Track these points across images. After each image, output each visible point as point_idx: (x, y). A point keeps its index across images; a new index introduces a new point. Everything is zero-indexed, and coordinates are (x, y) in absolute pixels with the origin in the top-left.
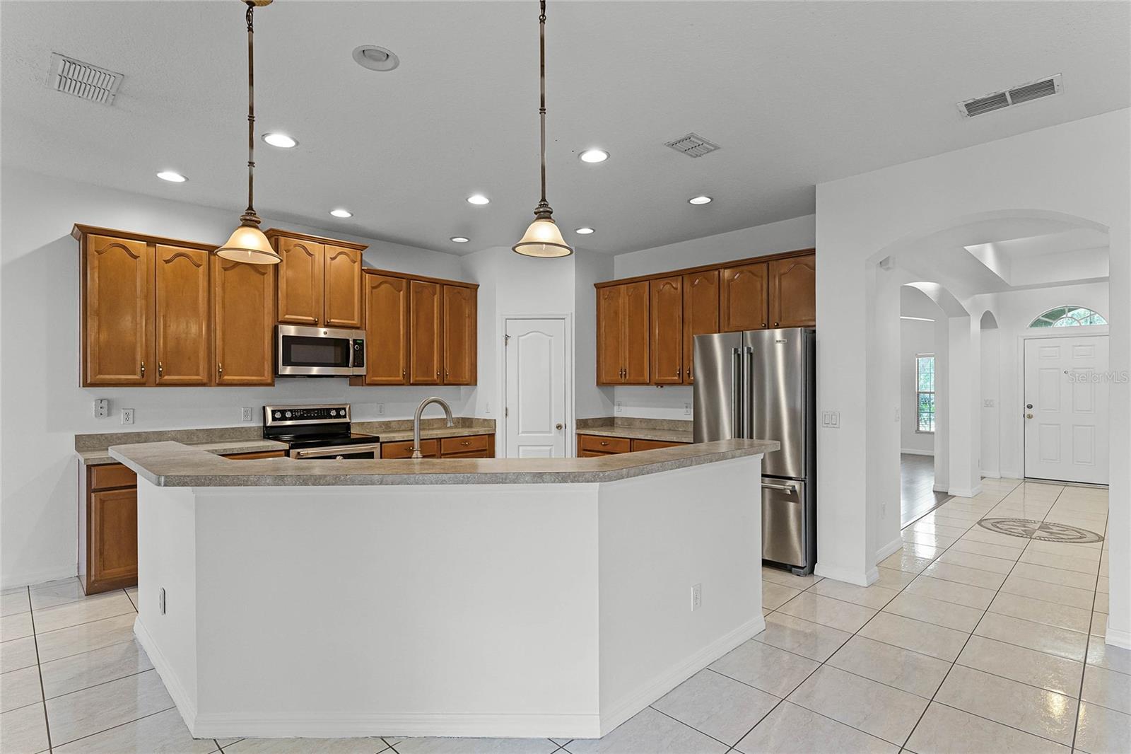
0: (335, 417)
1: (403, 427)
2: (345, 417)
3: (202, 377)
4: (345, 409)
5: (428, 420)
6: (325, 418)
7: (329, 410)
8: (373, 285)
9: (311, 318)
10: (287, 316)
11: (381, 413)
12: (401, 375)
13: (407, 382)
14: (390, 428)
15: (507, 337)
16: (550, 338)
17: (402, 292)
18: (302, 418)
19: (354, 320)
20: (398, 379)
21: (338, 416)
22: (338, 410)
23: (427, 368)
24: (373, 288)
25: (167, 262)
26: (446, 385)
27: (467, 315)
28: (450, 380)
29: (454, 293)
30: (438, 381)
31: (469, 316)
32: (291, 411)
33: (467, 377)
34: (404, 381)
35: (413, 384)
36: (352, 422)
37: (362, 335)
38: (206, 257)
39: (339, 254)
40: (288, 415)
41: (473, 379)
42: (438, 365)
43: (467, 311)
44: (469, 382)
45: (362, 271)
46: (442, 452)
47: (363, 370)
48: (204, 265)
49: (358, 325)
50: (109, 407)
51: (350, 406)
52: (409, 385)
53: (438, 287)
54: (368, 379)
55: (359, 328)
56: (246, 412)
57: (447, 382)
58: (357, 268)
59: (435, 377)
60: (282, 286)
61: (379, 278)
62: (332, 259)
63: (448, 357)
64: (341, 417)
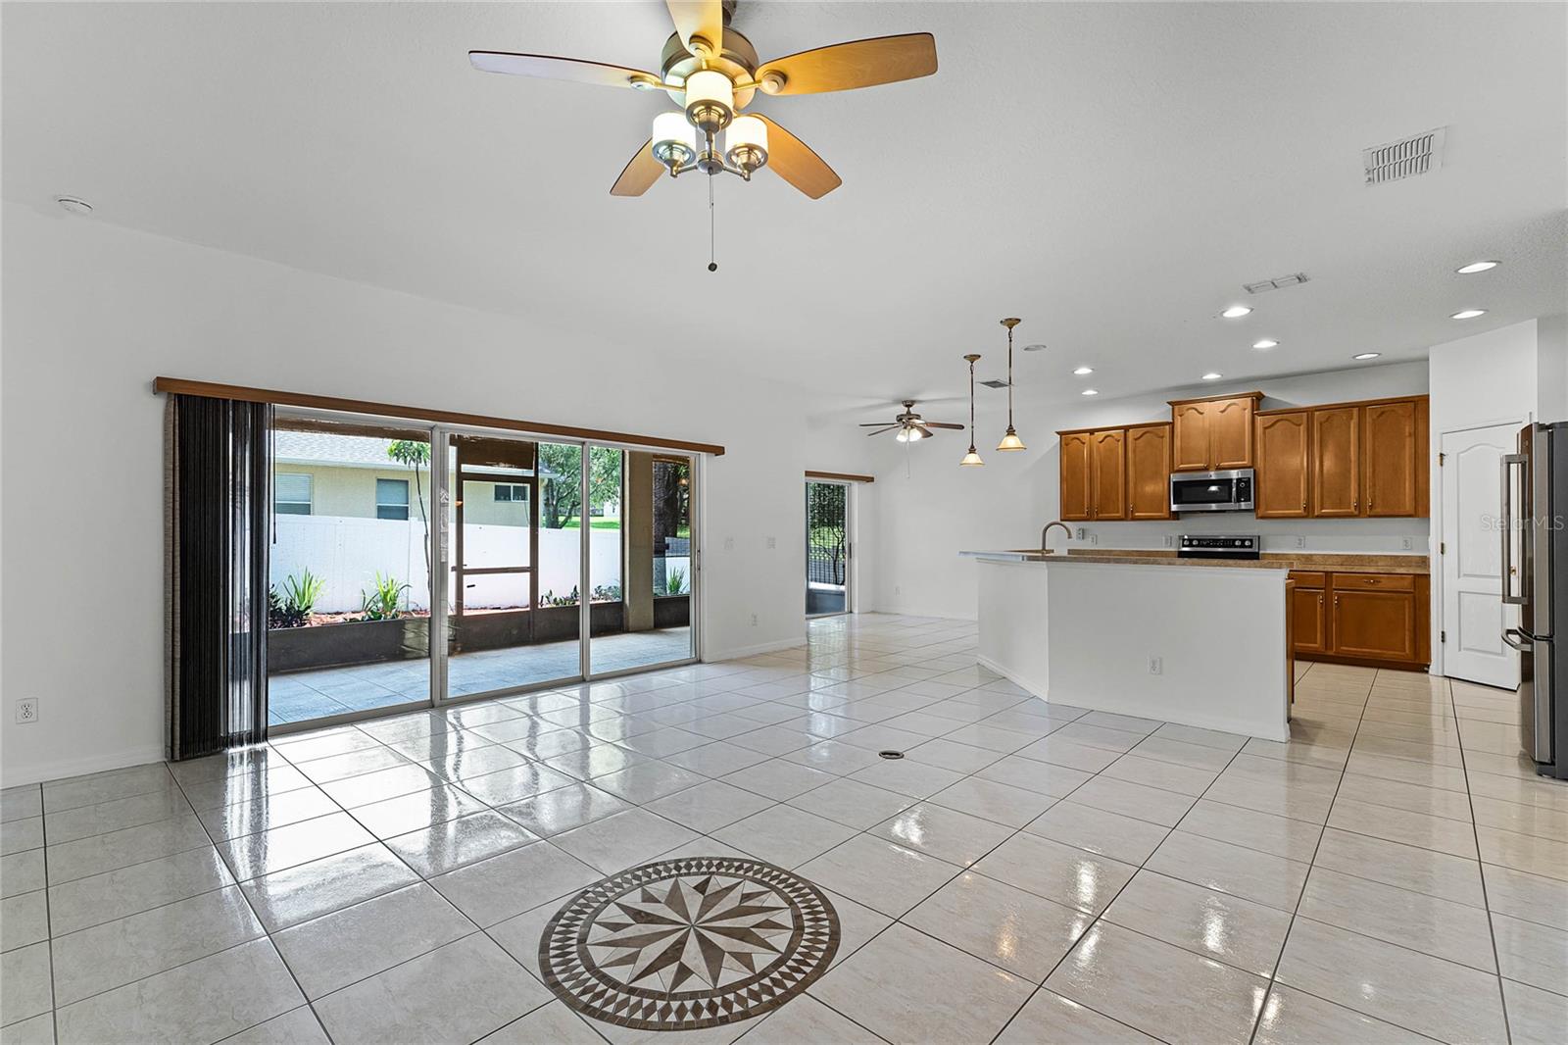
0: (1240, 547)
2: (1251, 547)
3: (1120, 514)
4: (1251, 541)
5: (1369, 556)
6: (1231, 547)
7: (1235, 540)
8: (1266, 426)
9: (1202, 464)
10: (1183, 466)
11: (1300, 544)
13: (1309, 513)
14: (1312, 561)
15: (1442, 455)
16: (1501, 450)
17: (1302, 427)
18: (1208, 546)
19: (1244, 460)
20: (1298, 511)
21: (1243, 546)
22: (1243, 541)
23: (1340, 499)
24: (1266, 429)
25: (1101, 442)
26: (1370, 516)
27: (1407, 434)
28: (1378, 510)
29: (1383, 413)
30: (1356, 513)
31: (1410, 435)
32: (1199, 540)
33: (1409, 507)
34: (1305, 514)
35: (1318, 517)
36: (1261, 552)
37: (1250, 473)
38: (1123, 435)
39: (1229, 406)
40: (1195, 543)
41: (1420, 509)
42: (1357, 495)
43: (1407, 430)
44: (1413, 513)
45: (1253, 415)
46: (1334, 587)
47: (1251, 505)
48: (1122, 439)
49: (1250, 464)
50: (1083, 534)
51: (1259, 537)
52: (1313, 518)
53: (1355, 411)
54: (1261, 512)
55: (1249, 467)
56: (1167, 540)
57: (1372, 514)
58: (1248, 414)
59: (1353, 509)
60: (1177, 443)
61: (1274, 418)
62: (1222, 412)
63: (1374, 485)
64: (1246, 547)
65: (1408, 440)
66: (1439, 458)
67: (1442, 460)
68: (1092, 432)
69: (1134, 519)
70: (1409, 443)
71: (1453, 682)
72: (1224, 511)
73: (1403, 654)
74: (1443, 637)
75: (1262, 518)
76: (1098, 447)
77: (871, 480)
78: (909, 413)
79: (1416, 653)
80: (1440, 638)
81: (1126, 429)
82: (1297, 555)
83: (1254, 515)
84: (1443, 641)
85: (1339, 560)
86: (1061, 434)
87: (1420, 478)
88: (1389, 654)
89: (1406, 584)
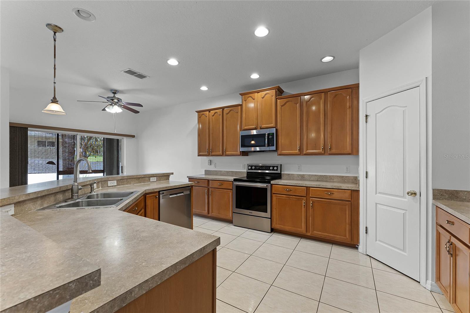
1: (312, 179)
2: (277, 170)
3: (220, 153)
4: (277, 167)
5: (330, 176)
6: (267, 170)
7: (269, 167)
8: (282, 105)
9: (254, 127)
10: (245, 127)
11: (299, 169)
12: (298, 150)
13: (301, 153)
14: (304, 178)
15: (367, 116)
16: (404, 109)
17: (298, 104)
18: (259, 169)
19: (272, 124)
20: (296, 151)
21: (273, 170)
22: (274, 167)
23: (315, 145)
24: (282, 106)
25: (213, 116)
26: (330, 154)
27: (348, 107)
28: (334, 151)
29: (336, 95)
30: (323, 152)
31: (349, 107)
32: (255, 166)
33: (348, 149)
34: (299, 153)
35: (305, 154)
36: (282, 173)
37: (274, 130)
38: (222, 112)
39: (266, 94)
40: (253, 168)
41: (354, 151)
42: (323, 143)
43: (348, 104)
44: (350, 152)
45: (276, 99)
46: (310, 196)
47: (274, 148)
48: (221, 114)
49: (274, 126)
50: (211, 162)
51: (281, 165)
52: (303, 155)
53: (323, 94)
54: (279, 152)
55: (274, 128)
56: (243, 166)
57: (331, 153)
58: (274, 98)
59: (321, 151)
60: (244, 115)
61: (285, 100)
62: (263, 98)
63: (332, 137)
64: (275, 170)
65: (348, 110)
66: (365, 118)
67: (366, 119)
68: (209, 111)
69: (226, 155)
70: (348, 112)
71: (372, 260)
72: (263, 151)
73: (345, 238)
74: (366, 230)
75: (280, 155)
76: (212, 119)
77: (133, 136)
78: (114, 97)
79: (352, 239)
80: (365, 232)
81: (223, 108)
82: (298, 175)
83: (276, 154)
84: (366, 233)
85: (316, 177)
86: (198, 112)
87: (354, 132)
88: (338, 238)
89: (346, 196)
